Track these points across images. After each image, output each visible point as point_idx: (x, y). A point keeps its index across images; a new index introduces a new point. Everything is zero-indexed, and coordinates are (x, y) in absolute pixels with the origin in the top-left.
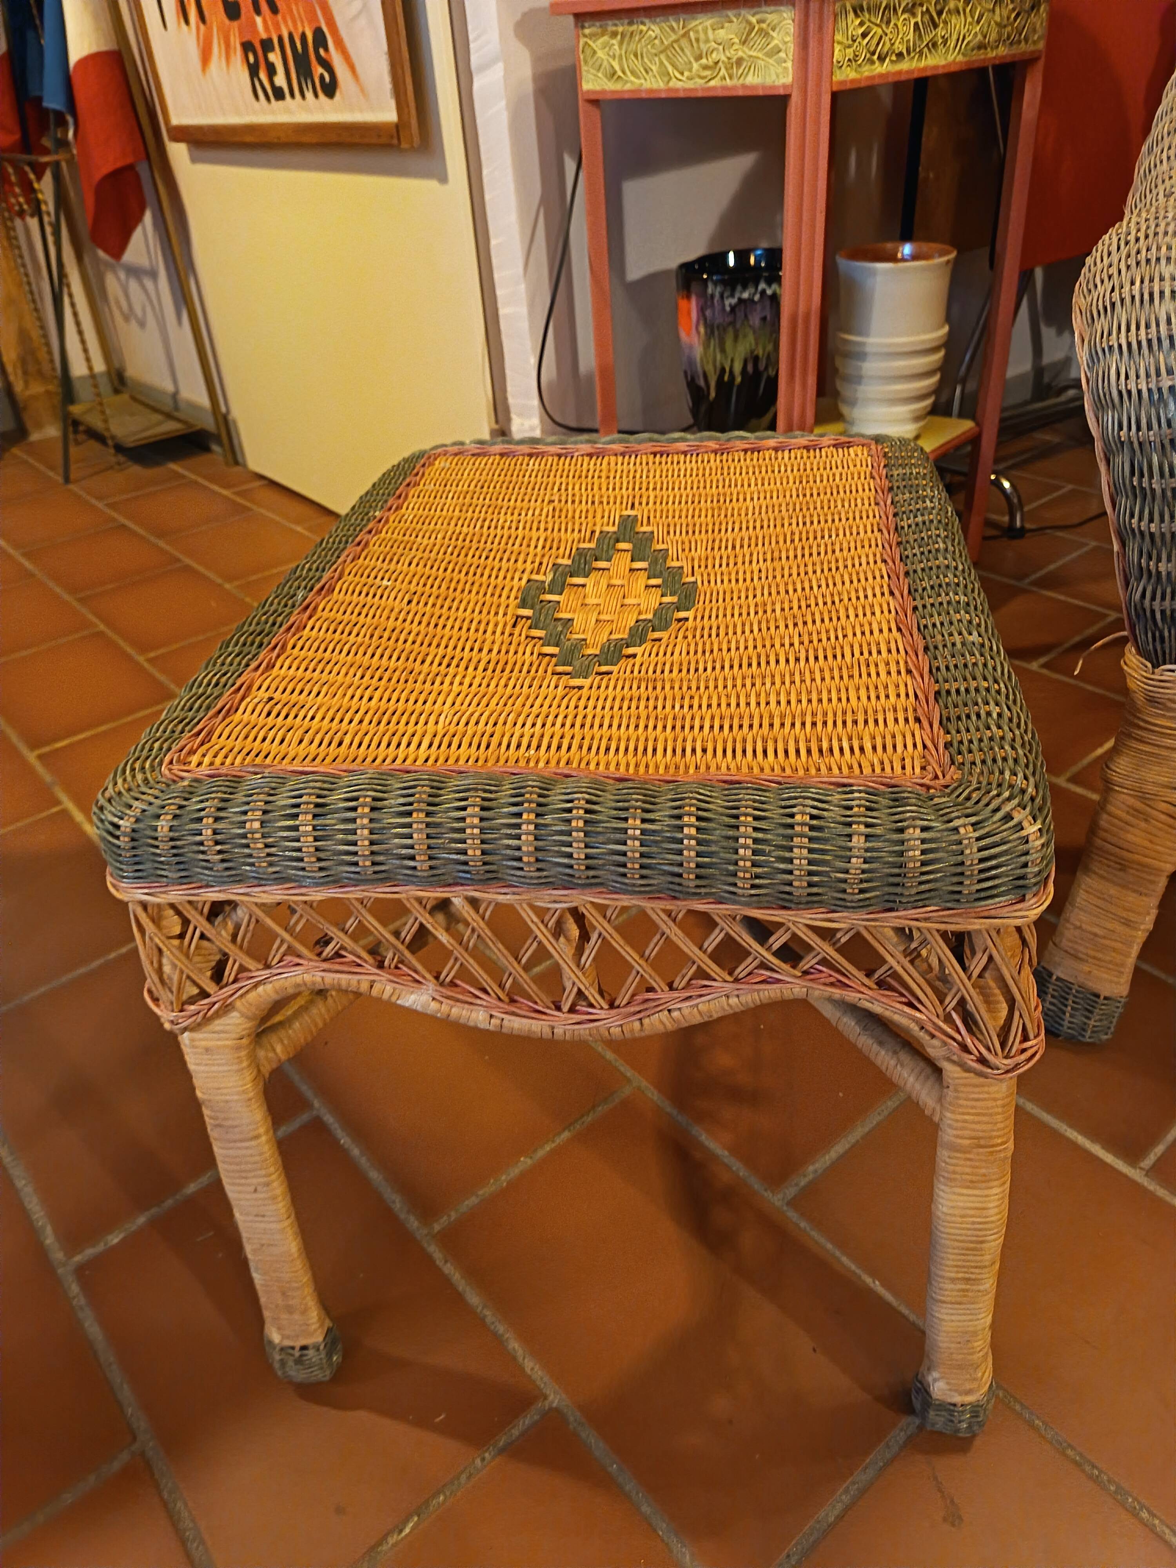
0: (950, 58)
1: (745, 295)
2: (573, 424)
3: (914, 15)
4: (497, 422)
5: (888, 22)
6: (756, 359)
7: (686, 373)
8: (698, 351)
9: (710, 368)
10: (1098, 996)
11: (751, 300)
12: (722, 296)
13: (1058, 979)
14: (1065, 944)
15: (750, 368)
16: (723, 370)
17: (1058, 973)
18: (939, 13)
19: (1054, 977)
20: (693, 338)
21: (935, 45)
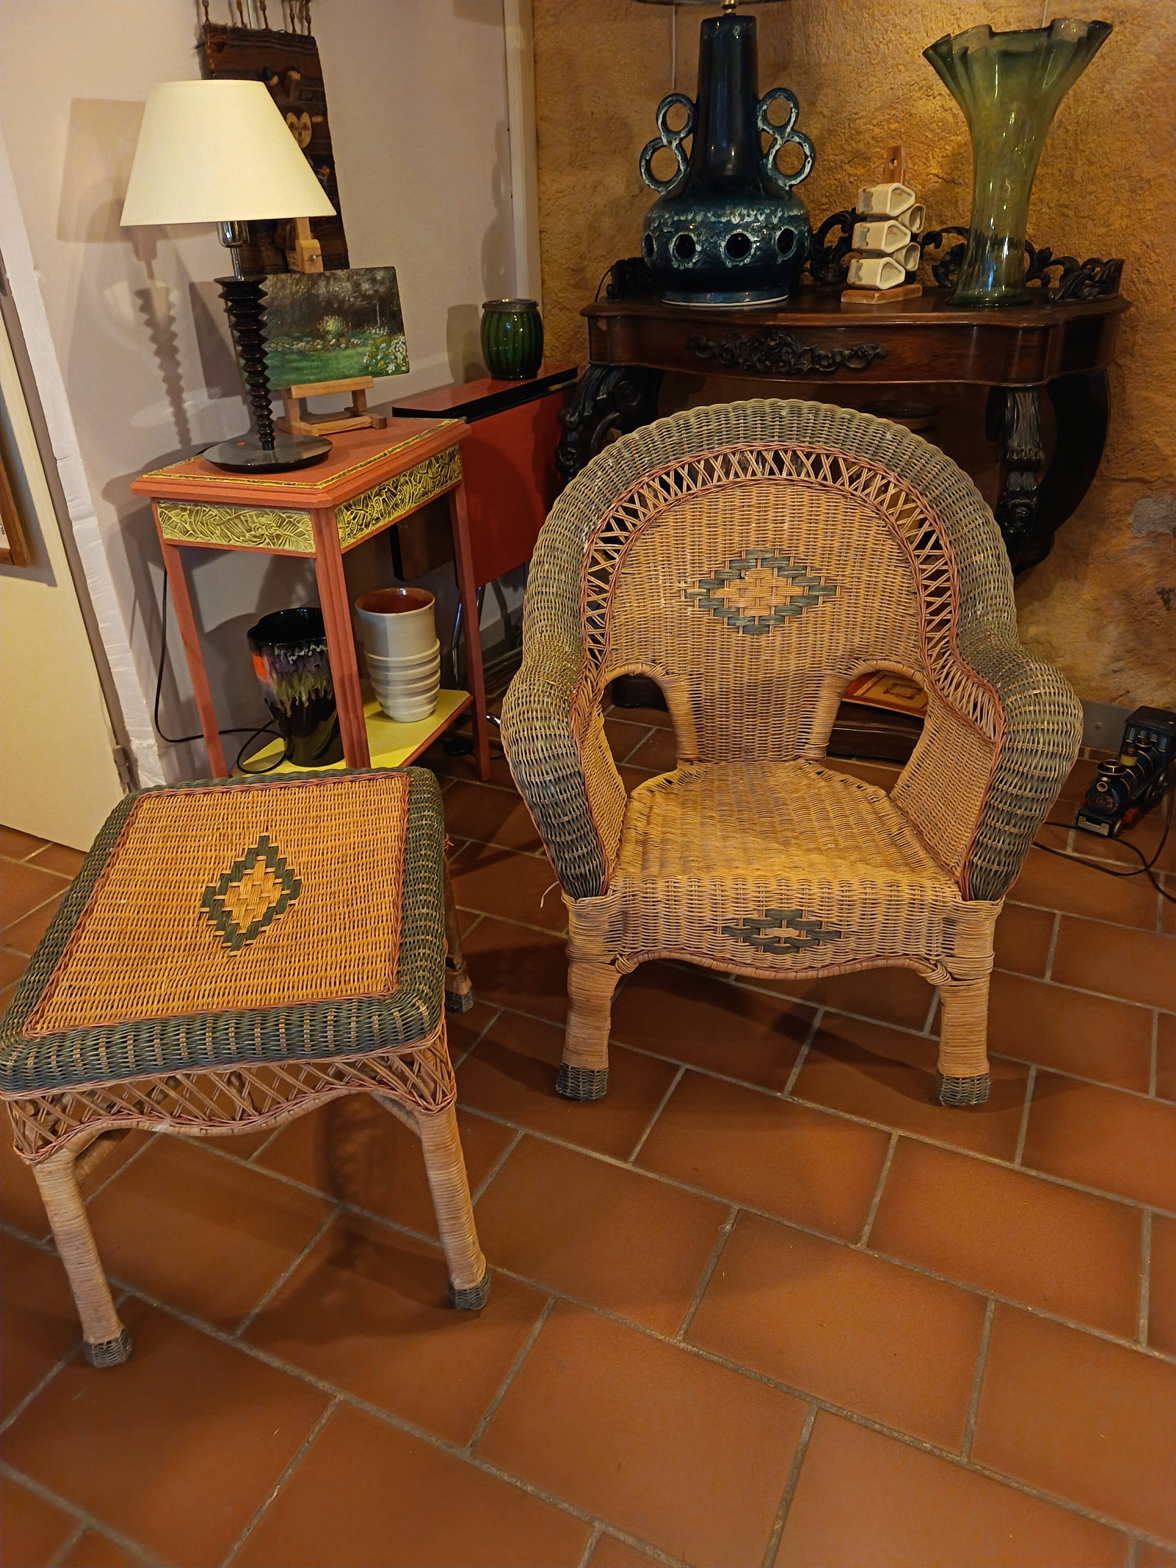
0: (407, 508)
1: (302, 653)
2: (181, 737)
3: (381, 496)
4: (117, 743)
5: (367, 506)
6: (317, 691)
7: (266, 700)
8: (274, 688)
9: (284, 698)
10: (593, 1072)
11: (307, 656)
12: (285, 655)
13: (572, 1068)
14: (570, 1047)
15: (314, 697)
16: (294, 699)
17: (571, 1065)
18: (396, 488)
19: (570, 1067)
20: (269, 680)
21: (397, 505)
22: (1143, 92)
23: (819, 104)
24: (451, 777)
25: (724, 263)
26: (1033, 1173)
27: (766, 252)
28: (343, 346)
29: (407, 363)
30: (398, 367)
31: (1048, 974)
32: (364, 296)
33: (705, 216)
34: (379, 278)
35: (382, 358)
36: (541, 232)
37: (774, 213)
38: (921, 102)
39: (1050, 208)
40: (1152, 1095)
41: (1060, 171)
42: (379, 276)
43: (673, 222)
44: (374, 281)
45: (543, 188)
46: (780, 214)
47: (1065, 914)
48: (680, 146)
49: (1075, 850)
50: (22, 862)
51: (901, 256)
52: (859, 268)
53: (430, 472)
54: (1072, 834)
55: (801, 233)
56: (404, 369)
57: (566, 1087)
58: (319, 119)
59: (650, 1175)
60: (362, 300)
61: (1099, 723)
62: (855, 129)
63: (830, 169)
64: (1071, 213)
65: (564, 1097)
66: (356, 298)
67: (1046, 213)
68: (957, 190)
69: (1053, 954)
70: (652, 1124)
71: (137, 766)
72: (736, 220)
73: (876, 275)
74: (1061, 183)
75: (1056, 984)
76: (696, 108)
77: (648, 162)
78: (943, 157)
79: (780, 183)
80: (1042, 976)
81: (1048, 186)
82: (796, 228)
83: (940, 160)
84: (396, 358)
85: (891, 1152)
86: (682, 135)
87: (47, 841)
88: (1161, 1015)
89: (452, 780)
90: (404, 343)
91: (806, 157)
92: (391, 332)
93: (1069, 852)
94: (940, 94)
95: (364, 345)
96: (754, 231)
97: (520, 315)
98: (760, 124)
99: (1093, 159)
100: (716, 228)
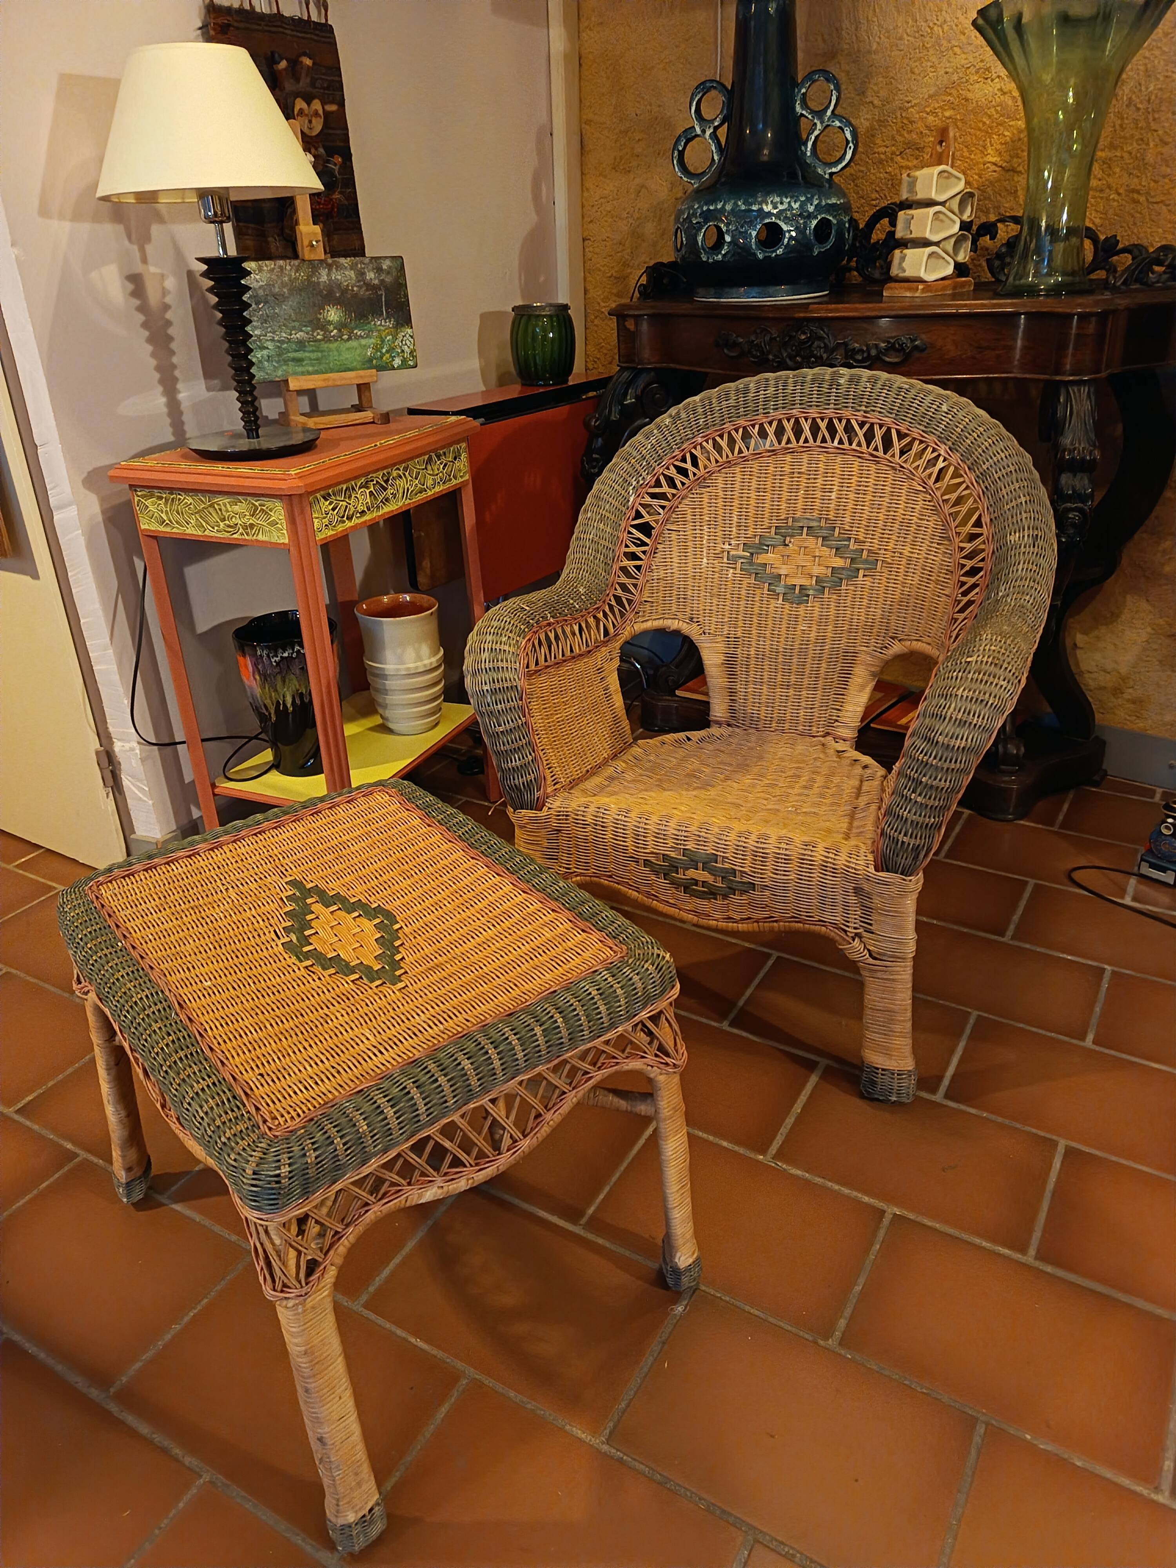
0: (400, 504)
1: (286, 655)
2: (167, 741)
3: (368, 488)
4: (100, 745)
5: (350, 497)
6: (301, 695)
7: (251, 705)
8: (258, 691)
9: (268, 702)
11: (290, 658)
12: (268, 656)
15: (298, 701)
16: (278, 702)
18: (386, 481)
20: (252, 683)
21: (387, 500)
23: (869, 93)
24: (459, 797)
25: (755, 255)
26: (1049, 1269)
27: (802, 244)
28: (345, 337)
29: (415, 357)
30: (404, 361)
31: (1090, 1037)
32: (369, 286)
33: (736, 204)
34: (385, 267)
35: (387, 352)
36: (584, 240)
37: (809, 200)
38: (977, 86)
39: (1119, 194)
41: (1130, 153)
42: (385, 265)
43: (703, 212)
44: (379, 270)
45: (586, 194)
46: (816, 202)
47: (1116, 969)
48: (714, 136)
49: (1134, 899)
50: (11, 867)
51: (949, 245)
52: (903, 259)
53: (429, 467)
54: (1133, 881)
55: (841, 223)
56: (411, 363)
58: (332, 108)
59: (600, 1241)
60: (367, 290)
61: (1172, 762)
62: (907, 118)
63: (881, 161)
64: (1142, 199)
66: (360, 287)
67: (1114, 199)
68: (1016, 179)
69: (1098, 1013)
71: (120, 770)
72: (767, 208)
73: (921, 265)
74: (1131, 166)
75: (1098, 1048)
76: (730, 94)
77: (681, 154)
78: (1001, 144)
79: (820, 171)
80: (1083, 1039)
81: (1117, 170)
82: (834, 217)
83: (999, 147)
84: (403, 351)
85: (881, 1234)
86: (716, 124)
87: (38, 847)
89: (461, 800)
90: (412, 337)
91: (848, 142)
92: (397, 324)
93: (1128, 901)
94: (999, 77)
95: (368, 336)
96: (787, 220)
97: (550, 317)
98: (798, 109)
99: (1167, 139)
100: (745, 218)
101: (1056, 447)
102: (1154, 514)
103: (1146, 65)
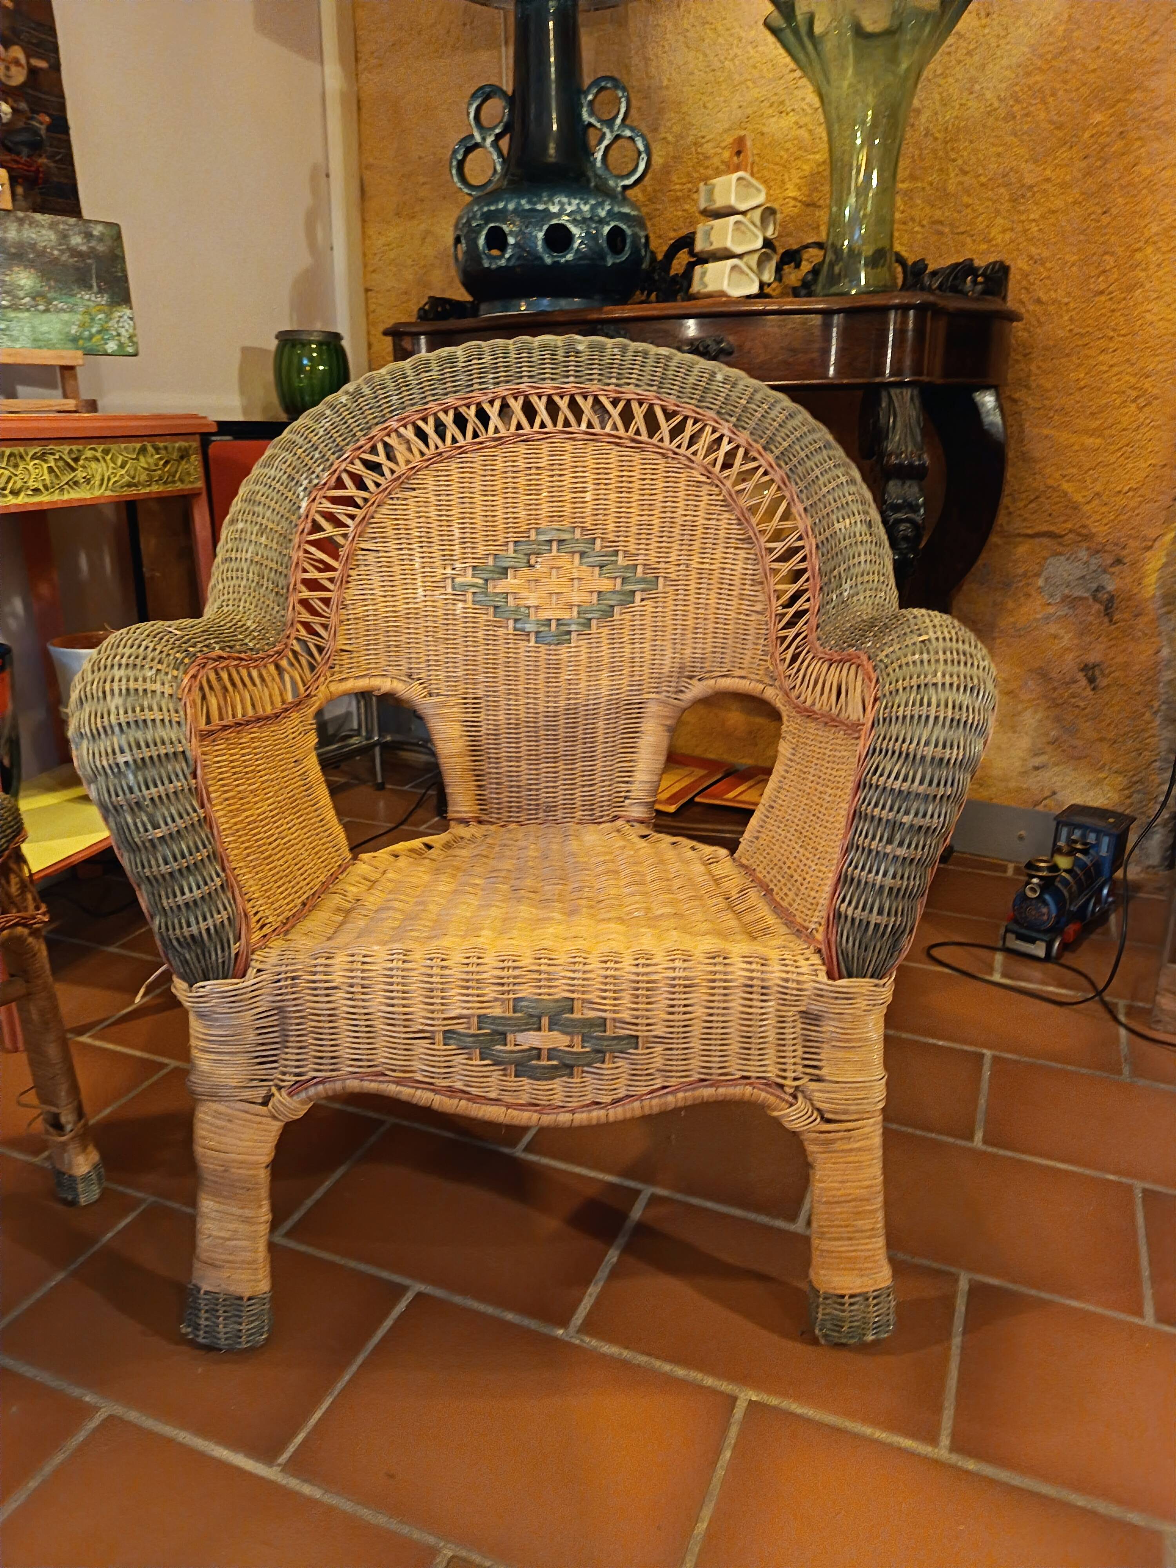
0: (97, 493)
3: (45, 461)
5: (16, 466)
10: (241, 1298)
13: (206, 1293)
14: (204, 1256)
17: (205, 1287)
18: (76, 460)
19: (202, 1292)
21: (76, 483)
22: (1017, 88)
23: (662, 129)
25: (541, 259)
26: (971, 1465)
27: (594, 252)
28: (41, 308)
29: (135, 344)
30: (121, 345)
31: (979, 1135)
32: (74, 252)
33: (519, 204)
34: (95, 233)
35: (99, 332)
37: (601, 204)
38: (774, 119)
39: (923, 226)
40: (1149, 1320)
41: (931, 184)
42: (97, 230)
43: (483, 214)
44: (89, 236)
45: (367, 241)
46: (607, 208)
47: (997, 1053)
48: (495, 144)
49: (1005, 975)
51: (754, 259)
52: (704, 274)
53: (142, 458)
54: (999, 957)
55: (635, 236)
56: (130, 350)
57: (197, 1327)
58: (42, 64)
59: (307, 1489)
60: (72, 256)
61: (1022, 832)
62: (703, 154)
63: (677, 199)
64: (947, 230)
65: (194, 1344)
66: (62, 252)
67: (917, 232)
68: (817, 214)
69: (984, 1106)
70: (336, 1393)
72: (554, 209)
73: (722, 278)
74: (933, 198)
75: (990, 1149)
76: (511, 101)
77: (461, 164)
78: (800, 178)
79: (611, 183)
80: (970, 1137)
81: (919, 202)
82: (629, 227)
83: (798, 181)
84: (119, 335)
85: (733, 1432)
86: (497, 131)
88: (1145, 1191)
90: (131, 319)
91: (640, 153)
92: (112, 302)
93: (997, 977)
94: (793, 110)
95: (72, 311)
96: (575, 222)
97: (320, 344)
98: (586, 116)
99: (967, 168)
100: (531, 217)
101: (882, 454)
102: (980, 562)
103: (940, 94)
